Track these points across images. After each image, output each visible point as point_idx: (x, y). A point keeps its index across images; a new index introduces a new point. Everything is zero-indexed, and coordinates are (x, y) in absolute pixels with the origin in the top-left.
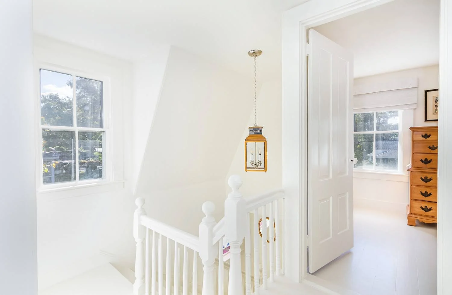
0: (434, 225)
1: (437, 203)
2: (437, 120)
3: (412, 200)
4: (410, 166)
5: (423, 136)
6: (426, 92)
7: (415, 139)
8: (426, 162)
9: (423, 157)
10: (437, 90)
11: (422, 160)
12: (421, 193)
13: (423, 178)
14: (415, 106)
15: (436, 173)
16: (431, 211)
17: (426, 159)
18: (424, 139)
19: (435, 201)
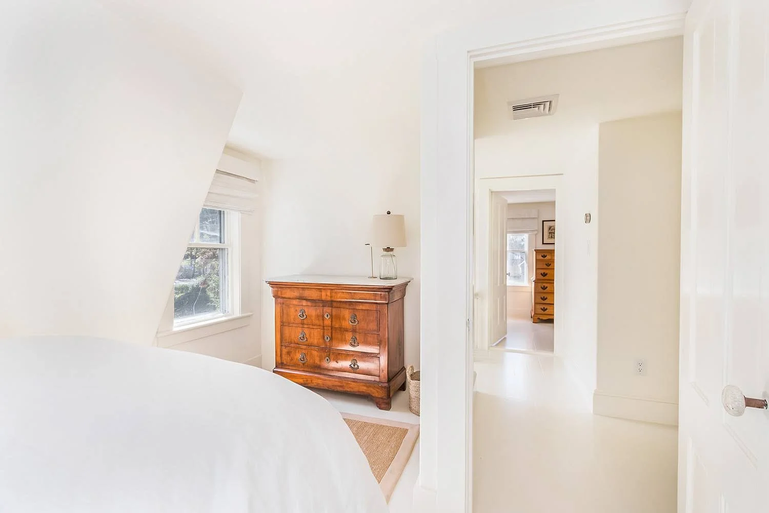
0: (551, 321)
1: (553, 304)
2: (554, 244)
3: (536, 303)
4: (534, 278)
5: (542, 256)
6: (543, 221)
7: (538, 258)
8: (544, 275)
9: (542, 271)
10: (554, 221)
11: (541, 274)
12: (541, 298)
13: (542, 287)
14: (536, 232)
15: (554, 283)
16: (547, 310)
17: (544, 273)
18: (542, 258)
19: (552, 303)
